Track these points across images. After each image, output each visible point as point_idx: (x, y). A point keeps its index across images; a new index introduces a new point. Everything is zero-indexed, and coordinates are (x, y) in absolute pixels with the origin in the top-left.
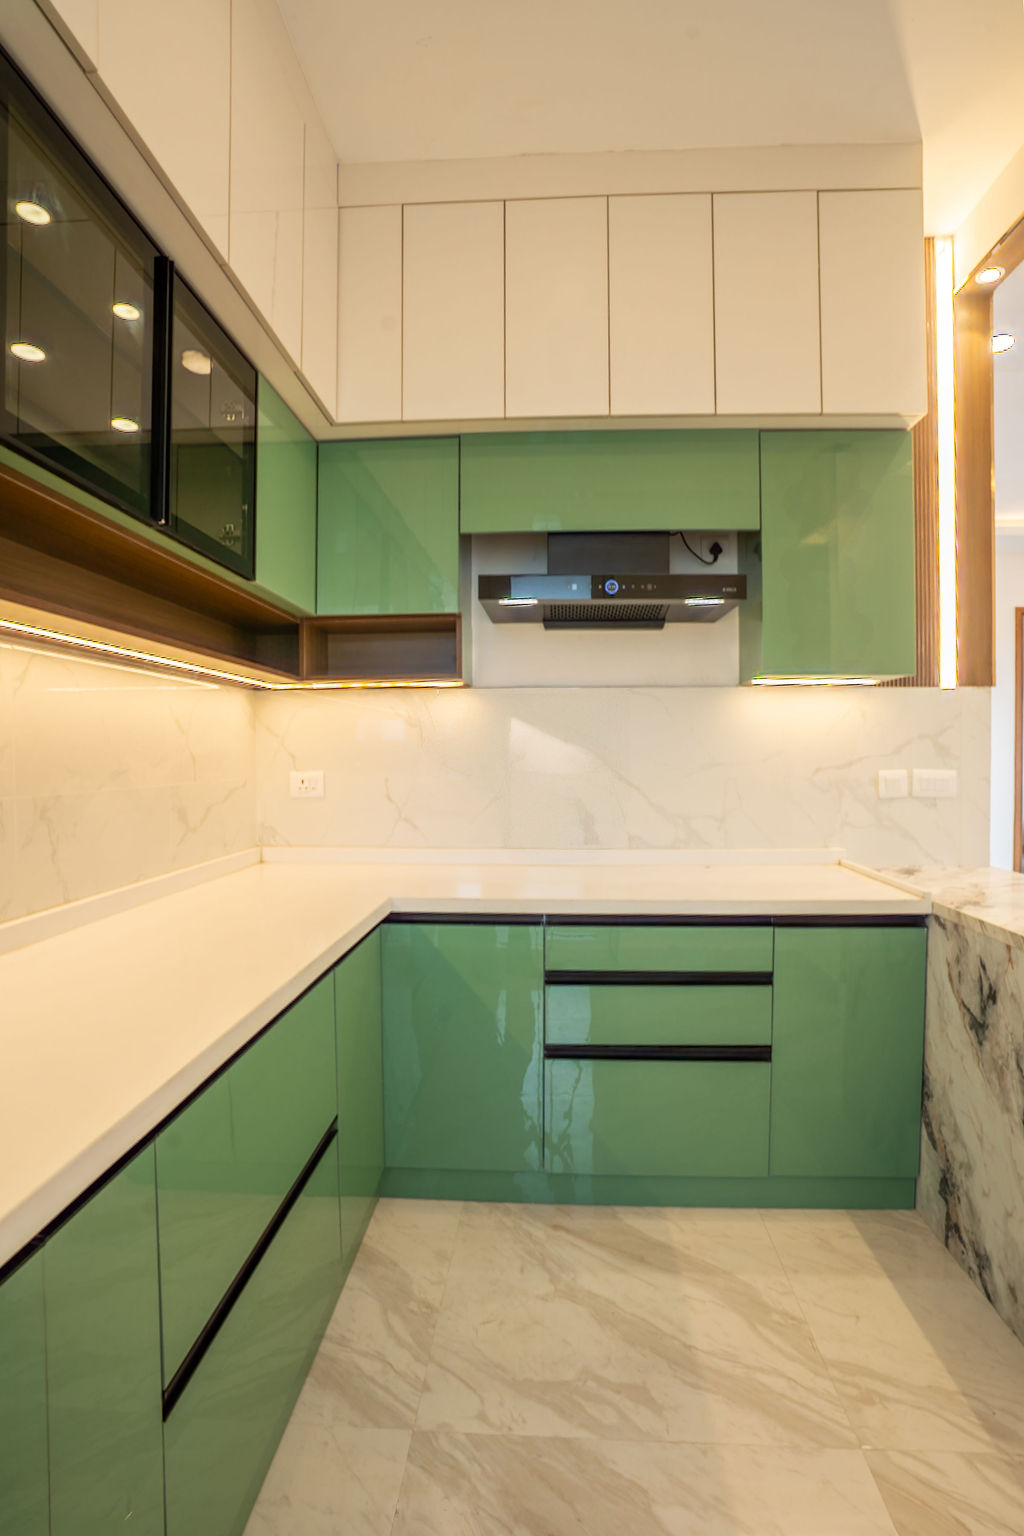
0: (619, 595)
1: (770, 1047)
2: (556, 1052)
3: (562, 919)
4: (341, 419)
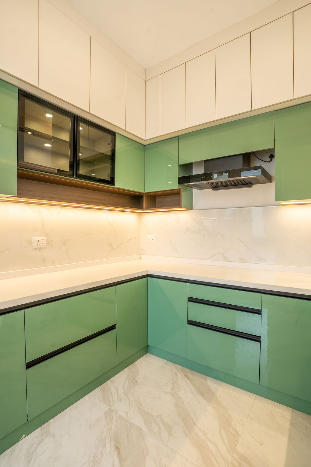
1: (260, 337)
2: (191, 323)
3: (194, 282)
4: (147, 139)
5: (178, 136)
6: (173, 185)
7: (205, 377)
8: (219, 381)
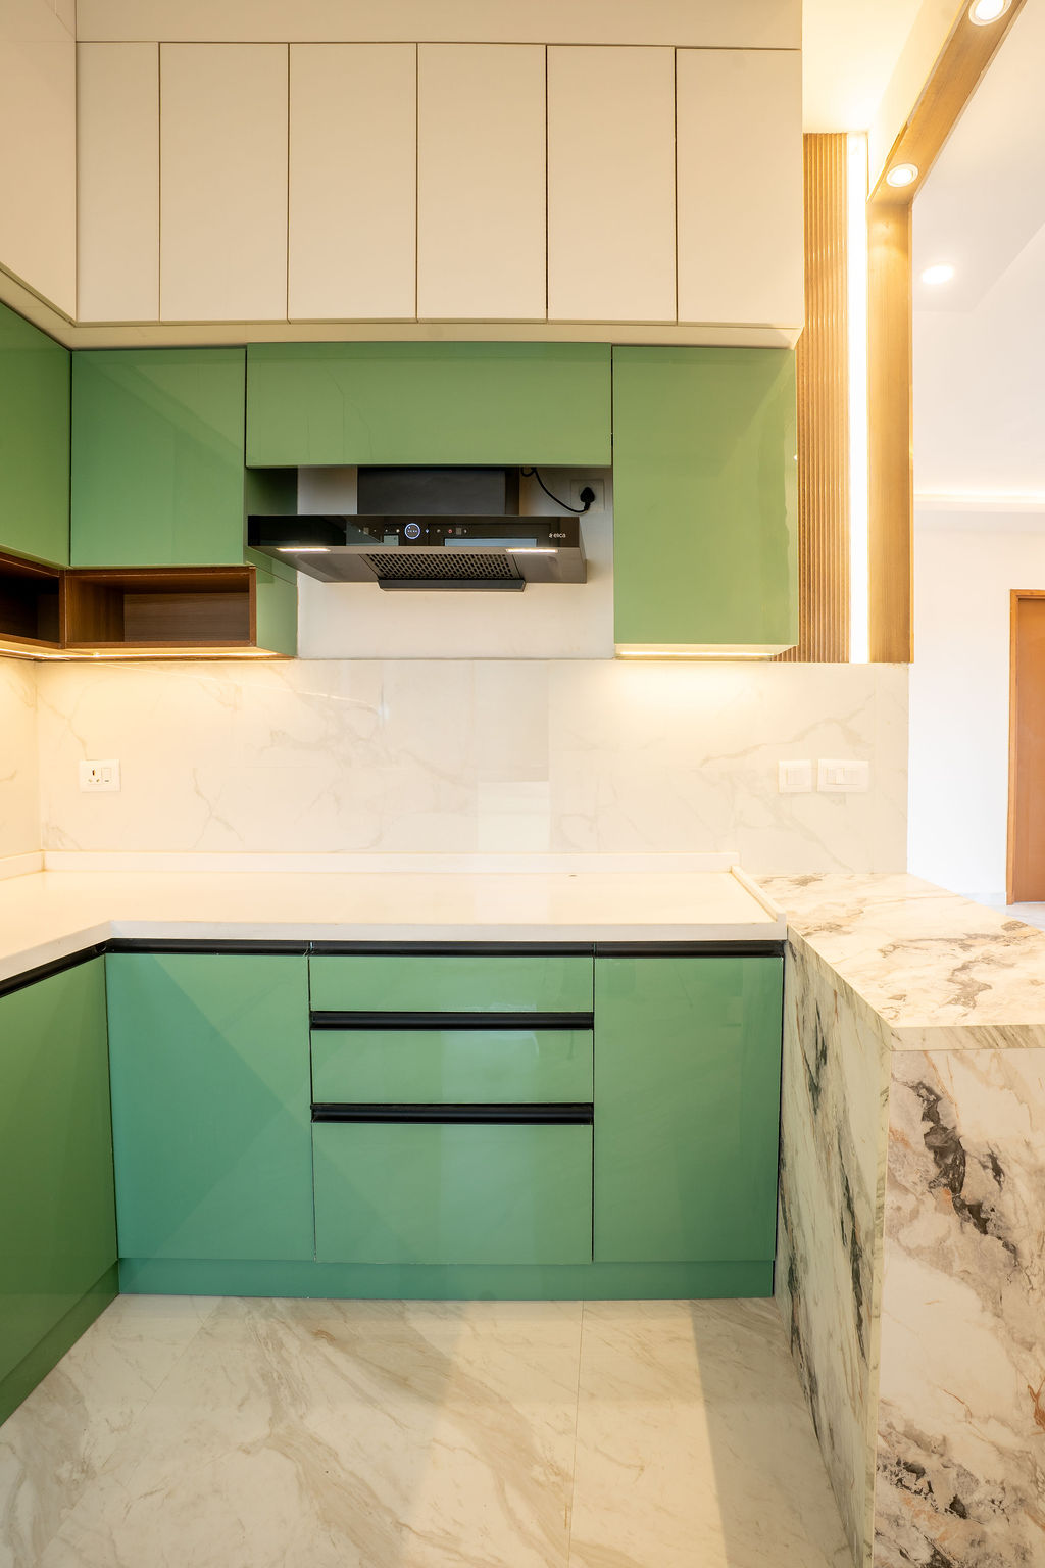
0: (422, 541)
1: (592, 1105)
2: (325, 1113)
3: (332, 948)
4: (83, 319)
5: (244, 347)
6: (224, 547)
7: (396, 1306)
8: (450, 1305)
